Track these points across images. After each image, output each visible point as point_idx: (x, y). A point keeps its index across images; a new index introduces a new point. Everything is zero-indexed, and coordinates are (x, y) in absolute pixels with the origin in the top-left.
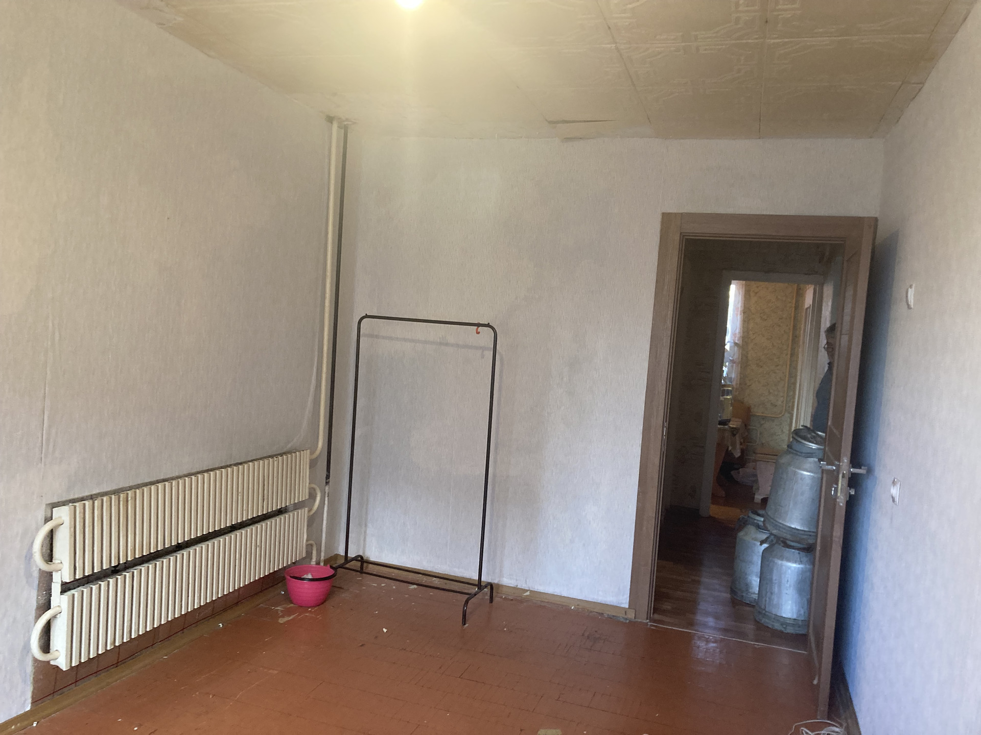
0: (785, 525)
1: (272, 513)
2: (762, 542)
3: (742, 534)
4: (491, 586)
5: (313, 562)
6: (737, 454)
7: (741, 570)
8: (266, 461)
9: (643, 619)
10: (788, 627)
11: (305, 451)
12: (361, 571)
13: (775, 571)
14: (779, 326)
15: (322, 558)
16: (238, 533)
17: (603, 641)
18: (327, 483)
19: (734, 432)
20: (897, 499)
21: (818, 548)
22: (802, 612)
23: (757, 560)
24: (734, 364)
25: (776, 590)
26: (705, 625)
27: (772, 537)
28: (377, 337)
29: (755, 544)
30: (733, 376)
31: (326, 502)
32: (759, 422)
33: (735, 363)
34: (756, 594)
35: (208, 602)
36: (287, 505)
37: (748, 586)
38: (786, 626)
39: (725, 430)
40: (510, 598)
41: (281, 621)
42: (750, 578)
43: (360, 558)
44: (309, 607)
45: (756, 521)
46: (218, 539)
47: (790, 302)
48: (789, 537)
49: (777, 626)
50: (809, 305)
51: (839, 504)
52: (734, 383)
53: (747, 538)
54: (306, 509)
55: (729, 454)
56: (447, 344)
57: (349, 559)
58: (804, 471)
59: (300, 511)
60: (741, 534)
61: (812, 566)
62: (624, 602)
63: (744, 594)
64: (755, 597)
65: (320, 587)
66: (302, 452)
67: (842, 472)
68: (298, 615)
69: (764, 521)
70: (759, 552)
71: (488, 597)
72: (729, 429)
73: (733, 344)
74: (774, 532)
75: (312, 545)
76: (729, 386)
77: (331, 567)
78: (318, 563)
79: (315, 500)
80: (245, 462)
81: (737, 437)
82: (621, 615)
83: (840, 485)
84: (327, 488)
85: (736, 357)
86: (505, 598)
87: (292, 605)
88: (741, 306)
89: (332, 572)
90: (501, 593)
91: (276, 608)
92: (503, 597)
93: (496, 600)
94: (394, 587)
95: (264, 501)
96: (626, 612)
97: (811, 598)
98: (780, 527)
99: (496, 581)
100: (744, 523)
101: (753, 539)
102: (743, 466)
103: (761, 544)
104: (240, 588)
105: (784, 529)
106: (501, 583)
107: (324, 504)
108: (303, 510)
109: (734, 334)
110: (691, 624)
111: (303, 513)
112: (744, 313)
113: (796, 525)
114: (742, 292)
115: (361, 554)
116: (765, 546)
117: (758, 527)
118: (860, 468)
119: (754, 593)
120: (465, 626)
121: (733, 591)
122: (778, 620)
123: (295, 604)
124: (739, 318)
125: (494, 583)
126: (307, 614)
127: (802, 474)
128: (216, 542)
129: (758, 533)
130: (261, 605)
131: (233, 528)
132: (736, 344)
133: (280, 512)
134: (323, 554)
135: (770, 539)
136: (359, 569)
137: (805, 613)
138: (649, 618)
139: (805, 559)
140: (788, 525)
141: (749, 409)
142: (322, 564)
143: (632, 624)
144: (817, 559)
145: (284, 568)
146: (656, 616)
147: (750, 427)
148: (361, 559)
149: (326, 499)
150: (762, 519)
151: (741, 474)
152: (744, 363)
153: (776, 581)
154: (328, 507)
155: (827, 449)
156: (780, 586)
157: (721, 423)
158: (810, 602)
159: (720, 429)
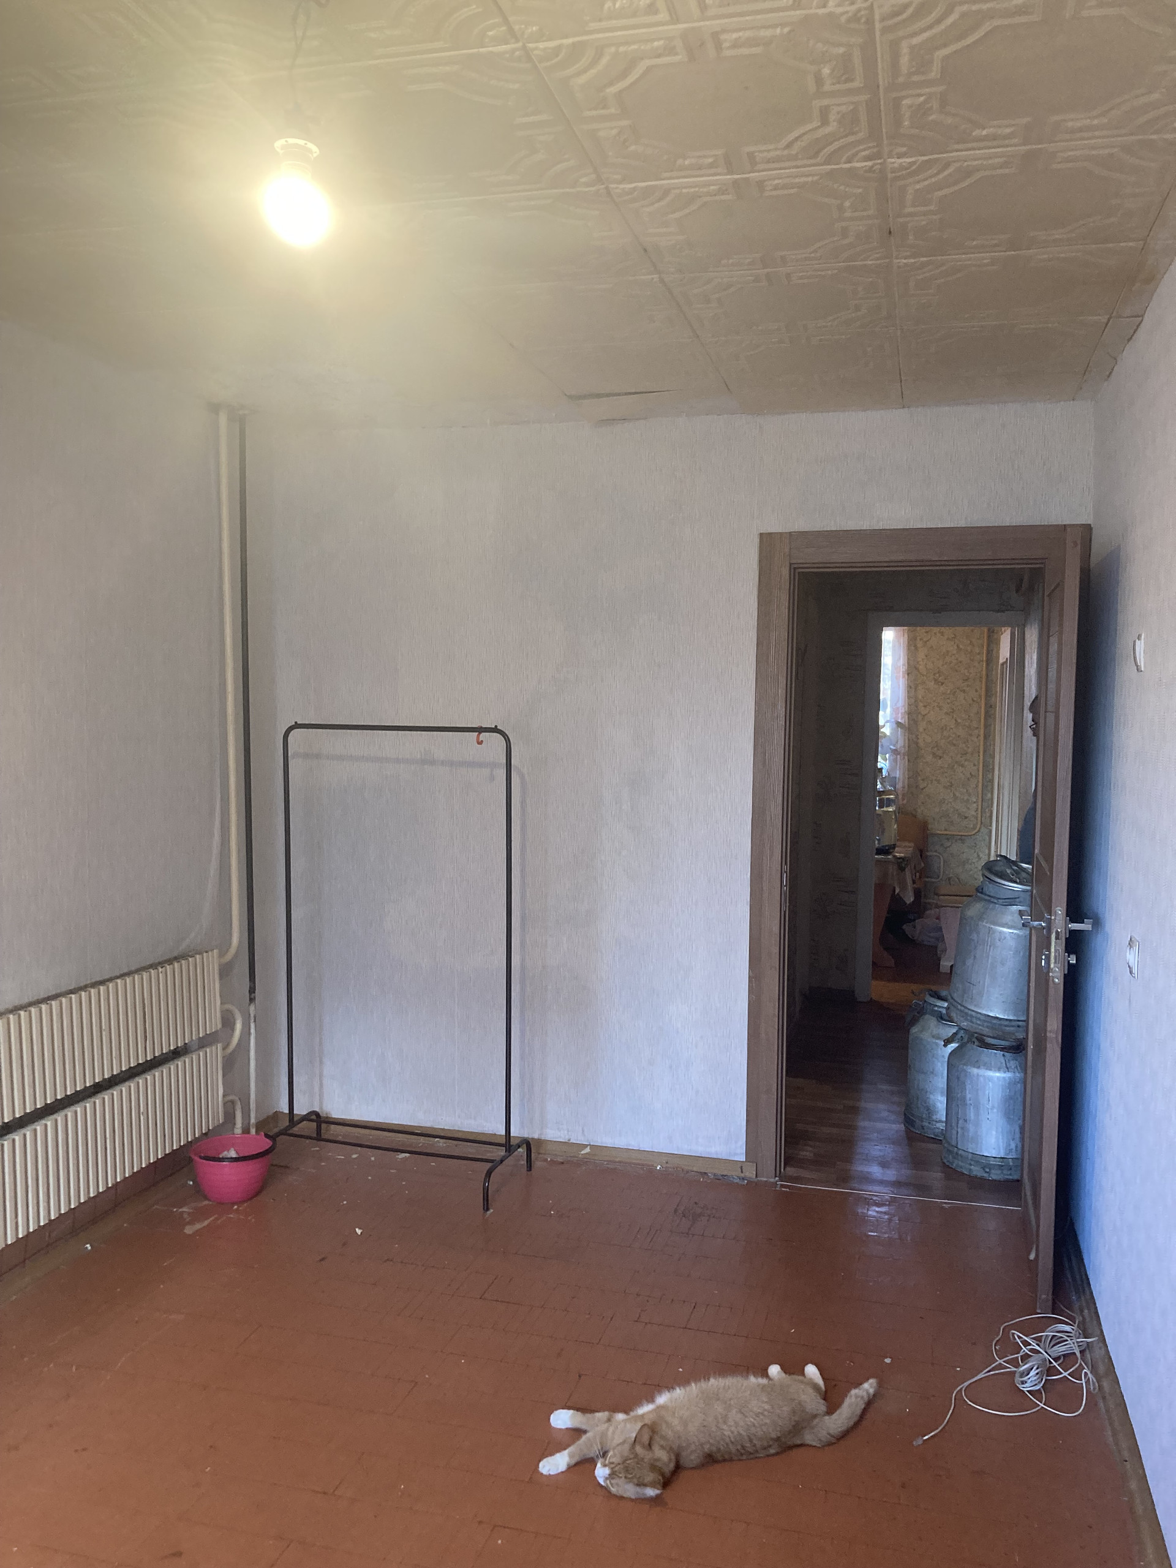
0: (980, 1013)
1: (162, 1057)
2: (947, 1042)
3: (916, 1030)
4: (527, 1143)
5: (238, 1130)
6: (909, 898)
7: (918, 1085)
8: (145, 975)
9: (768, 1176)
10: (993, 1171)
11: (210, 953)
12: (319, 1137)
13: (968, 1087)
14: (964, 691)
15: (253, 1121)
16: (106, 1096)
17: (707, 1218)
18: (252, 1000)
19: (901, 864)
20: (1135, 971)
21: (1031, 1046)
22: (1013, 1146)
23: (941, 1068)
24: (899, 756)
25: (972, 1115)
26: (867, 1179)
27: (962, 1033)
28: (318, 756)
29: (937, 1044)
30: (898, 774)
31: (253, 1031)
32: (942, 845)
33: (899, 754)
34: (942, 1122)
35: (63, 1212)
36: (187, 1042)
37: (930, 1111)
38: (990, 1169)
39: (887, 862)
40: (560, 1159)
41: (189, 1230)
42: (932, 1097)
43: (314, 1117)
44: (234, 1204)
45: (936, 1009)
46: (73, 1108)
47: (979, 654)
48: (986, 1031)
49: (977, 1171)
50: (1005, 660)
51: (1053, 980)
52: (899, 786)
53: (926, 1036)
54: (220, 1046)
55: (896, 899)
56: (432, 762)
57: (296, 1119)
58: (1003, 927)
59: (208, 1050)
60: (914, 1030)
61: (1022, 1074)
62: (739, 1151)
63: (925, 1124)
64: (942, 1126)
65: (251, 1169)
66: (205, 954)
67: (1055, 931)
68: (217, 1219)
69: (948, 1008)
70: (943, 1056)
71: (524, 1162)
72: (893, 860)
73: (895, 726)
74: (964, 1024)
75: (233, 1102)
76: (889, 792)
77: (266, 1136)
78: (246, 1131)
79: (233, 1029)
80: (110, 980)
81: (908, 873)
82: (735, 1173)
83: (1053, 950)
84: (252, 1008)
85: (900, 743)
86: (551, 1160)
87: (206, 1202)
88: (904, 665)
89: (268, 1143)
90: (545, 1154)
91: (180, 1210)
92: (549, 1160)
93: (537, 1164)
94: (373, 1159)
95: (146, 1040)
96: (741, 1167)
97: (1024, 1124)
98: (971, 1016)
99: (536, 1136)
100: (918, 1013)
101: (933, 1037)
102: (920, 915)
103: (945, 1046)
104: (116, 1185)
105: (979, 1019)
106: (543, 1138)
107: (250, 1034)
108: (214, 1048)
109: (895, 710)
110: (844, 1178)
111: (215, 1054)
112: (908, 674)
113: (996, 1012)
114: (904, 640)
115: (317, 1109)
116: (954, 1045)
117: (941, 1017)
118: (1083, 922)
119: (941, 1121)
120: (488, 1212)
121: (909, 1120)
122: (978, 1162)
123: (210, 1200)
124: (902, 683)
125: (533, 1139)
126: (232, 1216)
127: (1000, 932)
128: (69, 1114)
129: (941, 1027)
130: (155, 1206)
131: (98, 1088)
132: (898, 724)
133: (176, 1054)
134: (253, 1115)
135: (959, 1036)
136: (315, 1135)
137: (1016, 1147)
138: (778, 1175)
139: (1012, 1064)
140: (984, 1012)
141: (924, 827)
142: (253, 1131)
143: (752, 1186)
144: (1029, 1063)
145: (189, 1144)
146: (791, 1171)
147: (928, 854)
148: (316, 1118)
149: (252, 1025)
150: (946, 1005)
151: (919, 927)
152: (913, 753)
153: (971, 1102)
154: (256, 1038)
155: (1034, 892)
156: (977, 1108)
157: (880, 851)
158: (1022, 1129)
159: (878, 861)
